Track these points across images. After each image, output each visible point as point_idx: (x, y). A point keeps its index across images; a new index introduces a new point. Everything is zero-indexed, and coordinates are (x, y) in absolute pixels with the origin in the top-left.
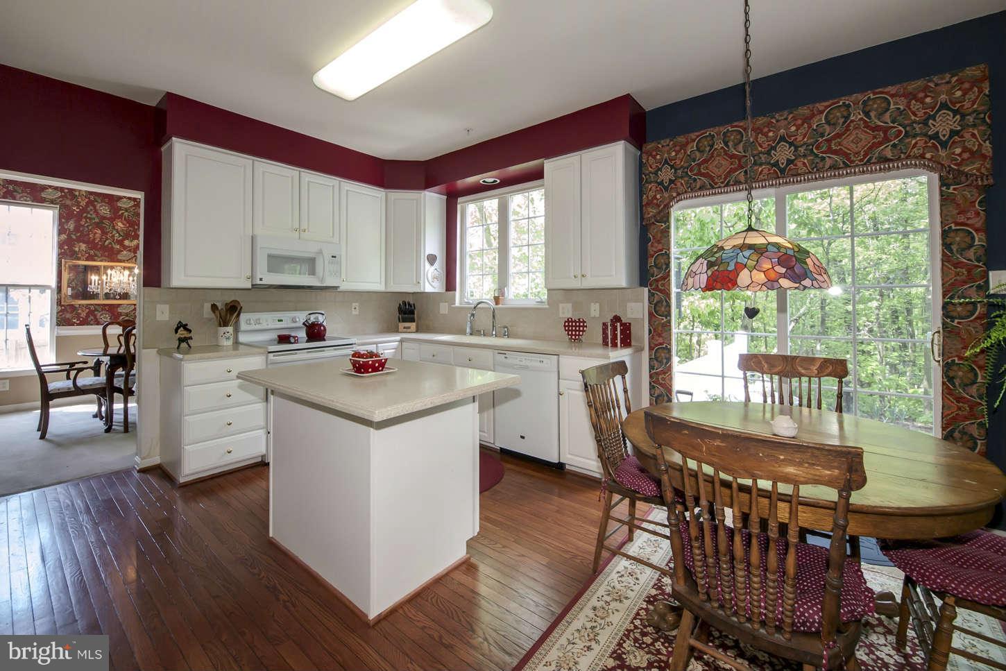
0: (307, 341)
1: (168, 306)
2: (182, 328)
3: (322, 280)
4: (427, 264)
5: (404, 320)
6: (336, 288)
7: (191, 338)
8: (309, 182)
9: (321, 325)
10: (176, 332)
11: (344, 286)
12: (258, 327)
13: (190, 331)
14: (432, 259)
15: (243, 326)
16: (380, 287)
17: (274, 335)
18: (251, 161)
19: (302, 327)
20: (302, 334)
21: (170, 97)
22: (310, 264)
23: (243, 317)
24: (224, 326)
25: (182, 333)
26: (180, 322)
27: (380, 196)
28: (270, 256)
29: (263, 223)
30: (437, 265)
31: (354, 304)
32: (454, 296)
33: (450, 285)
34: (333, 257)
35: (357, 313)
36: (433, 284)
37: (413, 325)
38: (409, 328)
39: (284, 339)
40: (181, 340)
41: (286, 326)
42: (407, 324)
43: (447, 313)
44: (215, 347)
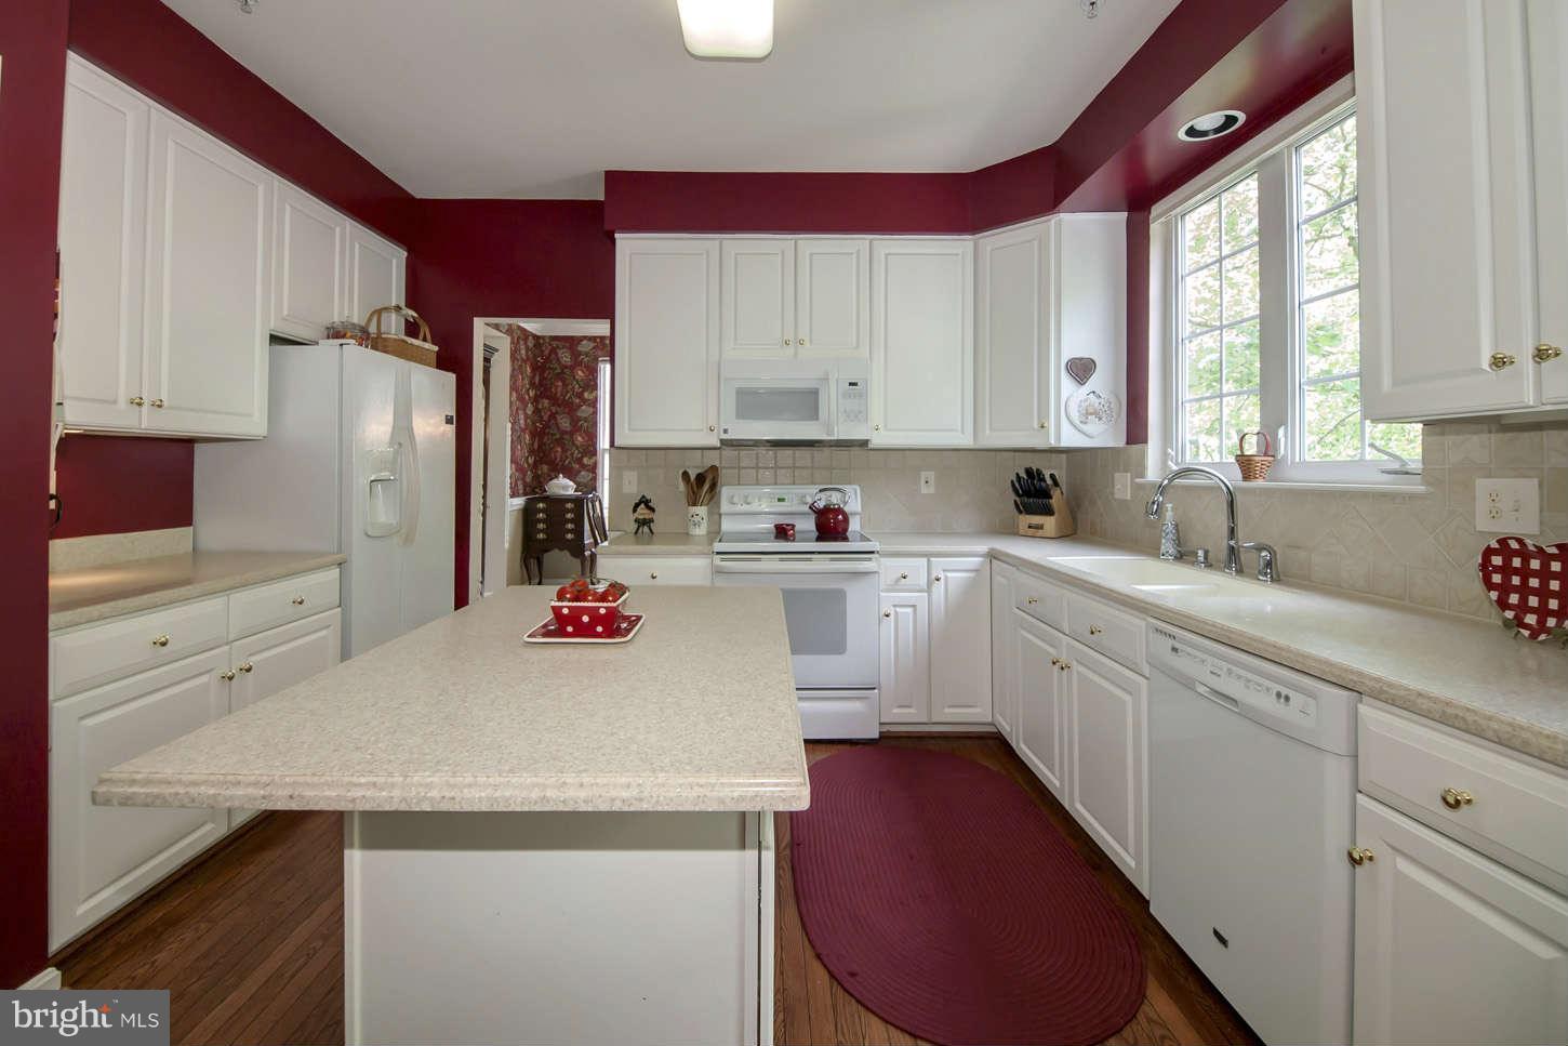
0: (819, 539)
1: (635, 473)
2: (642, 506)
3: (829, 428)
4: (1067, 384)
5: (1029, 510)
6: (864, 444)
7: (651, 521)
8: (811, 255)
9: (839, 511)
10: (635, 511)
11: (879, 440)
12: (745, 508)
13: (653, 510)
14: (1081, 370)
15: (725, 507)
16: (965, 440)
17: (768, 525)
18: (717, 242)
19: (809, 514)
20: (807, 525)
21: (613, 179)
22: (807, 402)
23: (725, 492)
24: (694, 505)
25: (642, 512)
26: (643, 497)
27: (960, 251)
28: (741, 393)
29: (736, 339)
30: (1095, 382)
31: (923, 473)
32: (1143, 456)
33: (1136, 431)
34: (851, 384)
35: (932, 490)
36: (1084, 428)
37: (1049, 523)
38: (1040, 527)
39: (782, 532)
40: (642, 523)
41: (790, 509)
42: (1036, 519)
43: (1129, 498)
44: (684, 537)
